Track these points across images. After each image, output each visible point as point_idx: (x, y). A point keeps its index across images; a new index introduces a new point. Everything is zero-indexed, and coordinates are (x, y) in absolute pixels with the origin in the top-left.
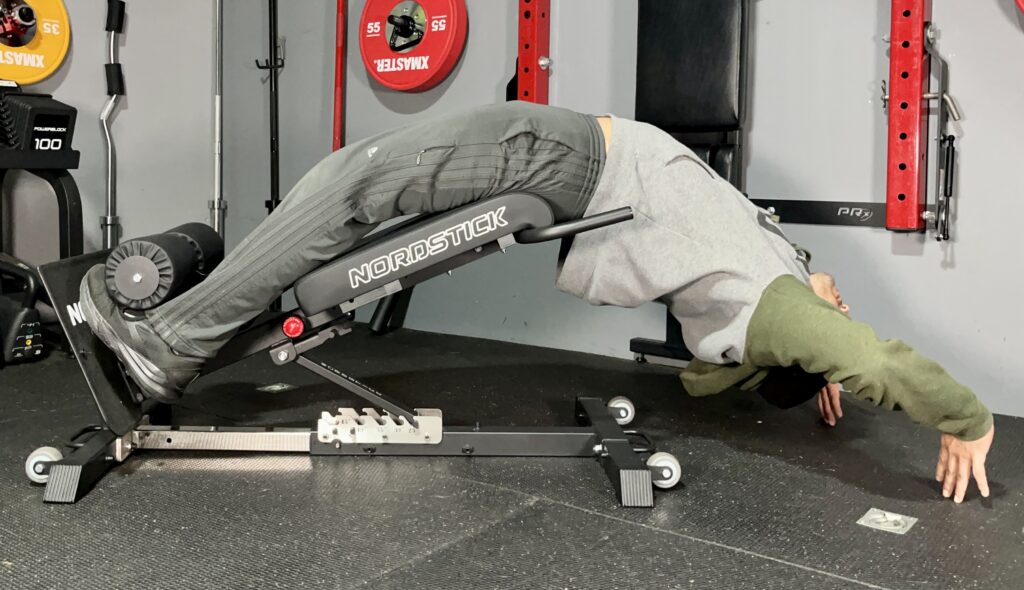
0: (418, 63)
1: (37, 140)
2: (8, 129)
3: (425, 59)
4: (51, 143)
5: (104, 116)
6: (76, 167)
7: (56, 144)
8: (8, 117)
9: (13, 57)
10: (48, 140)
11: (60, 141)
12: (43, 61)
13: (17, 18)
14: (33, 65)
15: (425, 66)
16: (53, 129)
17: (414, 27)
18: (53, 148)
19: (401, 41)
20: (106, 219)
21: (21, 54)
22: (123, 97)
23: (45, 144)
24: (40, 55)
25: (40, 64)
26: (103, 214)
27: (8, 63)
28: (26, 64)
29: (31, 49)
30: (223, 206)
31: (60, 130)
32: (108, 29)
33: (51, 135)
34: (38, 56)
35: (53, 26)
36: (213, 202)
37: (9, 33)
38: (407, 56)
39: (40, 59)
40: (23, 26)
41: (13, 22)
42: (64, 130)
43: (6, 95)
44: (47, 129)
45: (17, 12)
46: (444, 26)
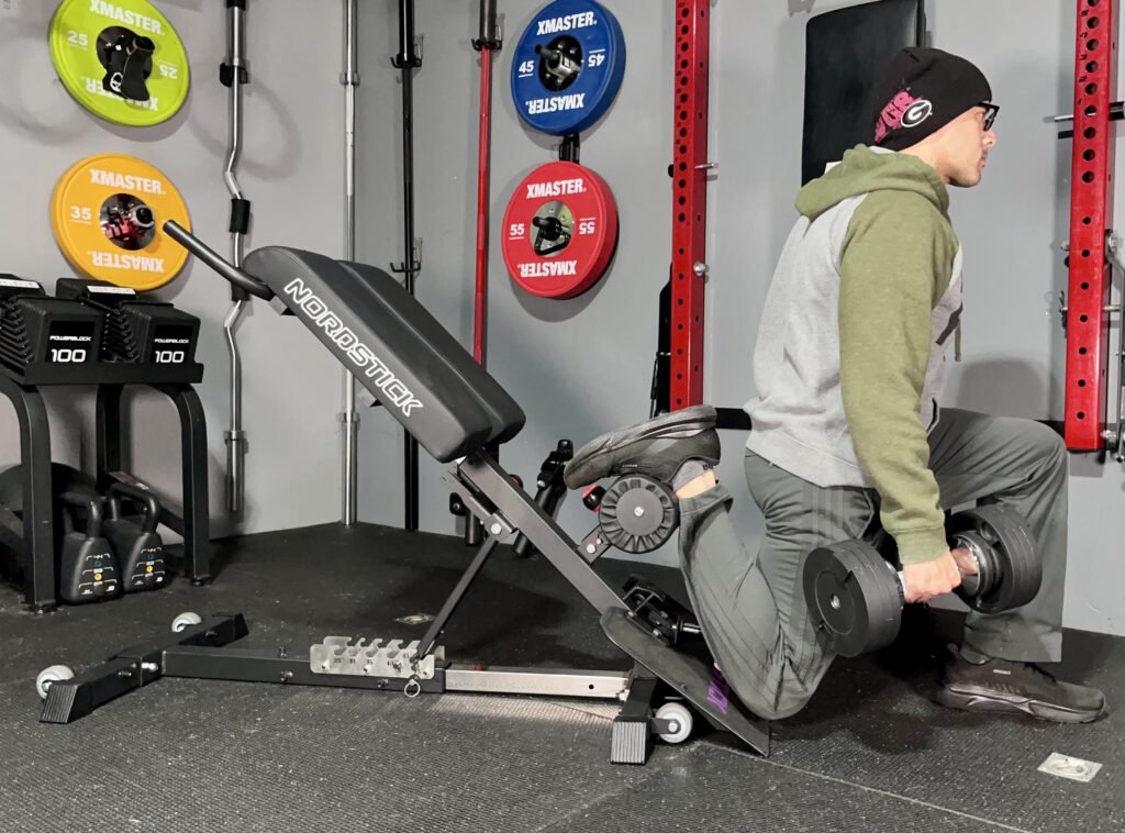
0: (565, 268)
1: (158, 352)
2: (126, 340)
3: (573, 264)
4: (172, 356)
5: (228, 323)
6: (200, 381)
7: (178, 357)
8: (126, 327)
9: (130, 261)
10: (170, 353)
11: (182, 353)
12: (163, 265)
13: (134, 219)
14: (151, 269)
15: (573, 271)
16: (175, 341)
17: (560, 229)
18: (174, 361)
19: (546, 244)
20: (230, 434)
21: (139, 258)
22: (248, 303)
23: (166, 357)
24: (159, 259)
25: (160, 268)
26: (228, 427)
27: (124, 266)
28: (144, 268)
29: (150, 252)
30: (355, 419)
31: (182, 341)
32: (232, 230)
33: (173, 347)
34: (157, 260)
36: (345, 415)
37: (126, 235)
38: (553, 260)
39: (159, 263)
40: (141, 228)
41: (131, 224)
42: (187, 341)
43: (123, 304)
44: (168, 341)
45: (135, 214)
46: (593, 229)
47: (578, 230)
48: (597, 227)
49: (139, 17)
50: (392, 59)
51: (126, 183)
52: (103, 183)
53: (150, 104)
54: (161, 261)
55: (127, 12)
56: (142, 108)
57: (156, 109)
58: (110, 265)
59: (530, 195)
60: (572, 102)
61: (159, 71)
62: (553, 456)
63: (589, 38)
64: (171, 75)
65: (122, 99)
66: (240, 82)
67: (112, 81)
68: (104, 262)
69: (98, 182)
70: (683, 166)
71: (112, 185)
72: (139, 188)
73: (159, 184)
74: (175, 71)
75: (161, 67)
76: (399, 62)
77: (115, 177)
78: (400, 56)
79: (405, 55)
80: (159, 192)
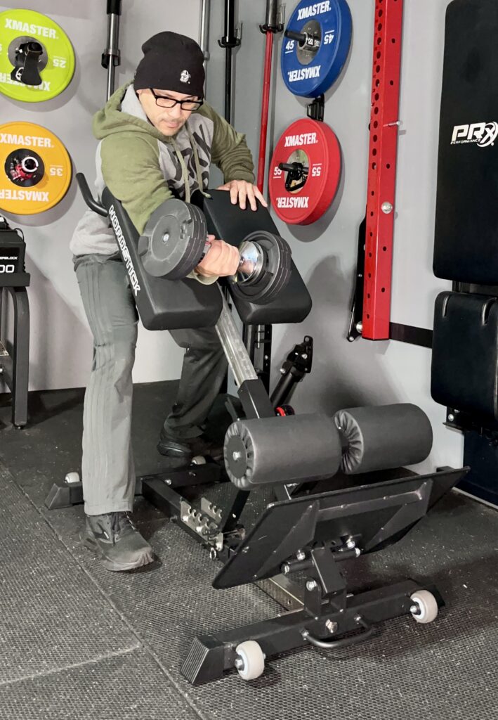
0: (301, 202)
3: (307, 199)
4: (5, 268)
7: (10, 269)
9: (25, 195)
10: (3, 266)
11: (13, 266)
12: (48, 197)
14: (40, 200)
15: (306, 206)
16: (6, 258)
18: (7, 271)
19: (295, 183)
21: (31, 192)
24: (45, 192)
27: (20, 198)
28: (34, 199)
29: (39, 188)
31: (12, 258)
33: (5, 262)
34: (44, 193)
35: (58, 170)
38: (296, 195)
39: (46, 195)
42: (16, 258)
45: (23, 163)
46: (319, 172)
47: (312, 173)
48: (322, 171)
49: (40, 28)
50: (219, 41)
51: (25, 141)
52: (9, 142)
53: (44, 86)
54: (47, 193)
55: (32, 26)
56: (38, 90)
57: (48, 90)
58: (9, 198)
59: (287, 145)
60: (313, 72)
61: (53, 63)
62: (297, 348)
63: (326, 21)
64: (61, 66)
65: (24, 85)
66: (114, 65)
67: (18, 74)
68: (5, 196)
69: (6, 142)
70: (376, 124)
71: (15, 143)
72: (34, 144)
73: (49, 140)
74: (65, 62)
75: (54, 61)
76: (223, 43)
77: (18, 138)
78: (224, 38)
79: (227, 38)
80: (49, 146)
